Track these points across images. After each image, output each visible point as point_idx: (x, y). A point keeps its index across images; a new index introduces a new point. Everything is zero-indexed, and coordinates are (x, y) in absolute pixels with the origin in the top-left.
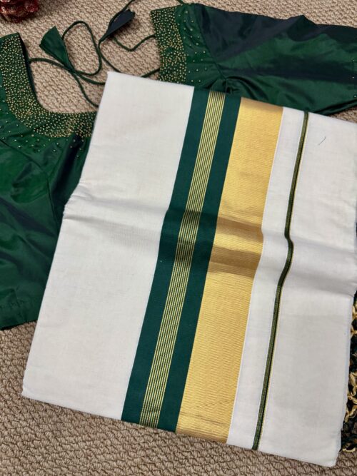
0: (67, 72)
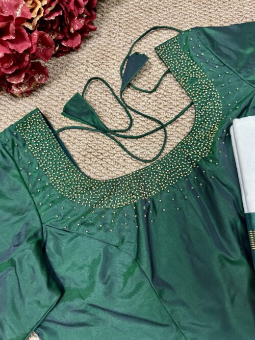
0: (101, 134)
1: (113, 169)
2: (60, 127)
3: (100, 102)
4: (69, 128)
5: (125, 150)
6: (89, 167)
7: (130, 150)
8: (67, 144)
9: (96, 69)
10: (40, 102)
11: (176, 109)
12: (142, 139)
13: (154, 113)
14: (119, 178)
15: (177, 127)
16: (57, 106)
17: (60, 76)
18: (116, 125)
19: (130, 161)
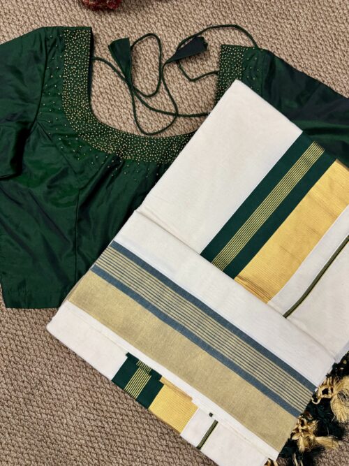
0: (126, 85)
1: (114, 118)
2: (100, 57)
3: (145, 59)
4: (106, 62)
5: (135, 111)
6: (98, 104)
7: (138, 114)
8: (95, 74)
9: (163, 27)
10: (100, 23)
11: (197, 109)
12: (154, 113)
13: (179, 99)
14: (112, 128)
15: (187, 123)
16: (110, 37)
17: (131, 12)
18: (143, 87)
19: (132, 122)
